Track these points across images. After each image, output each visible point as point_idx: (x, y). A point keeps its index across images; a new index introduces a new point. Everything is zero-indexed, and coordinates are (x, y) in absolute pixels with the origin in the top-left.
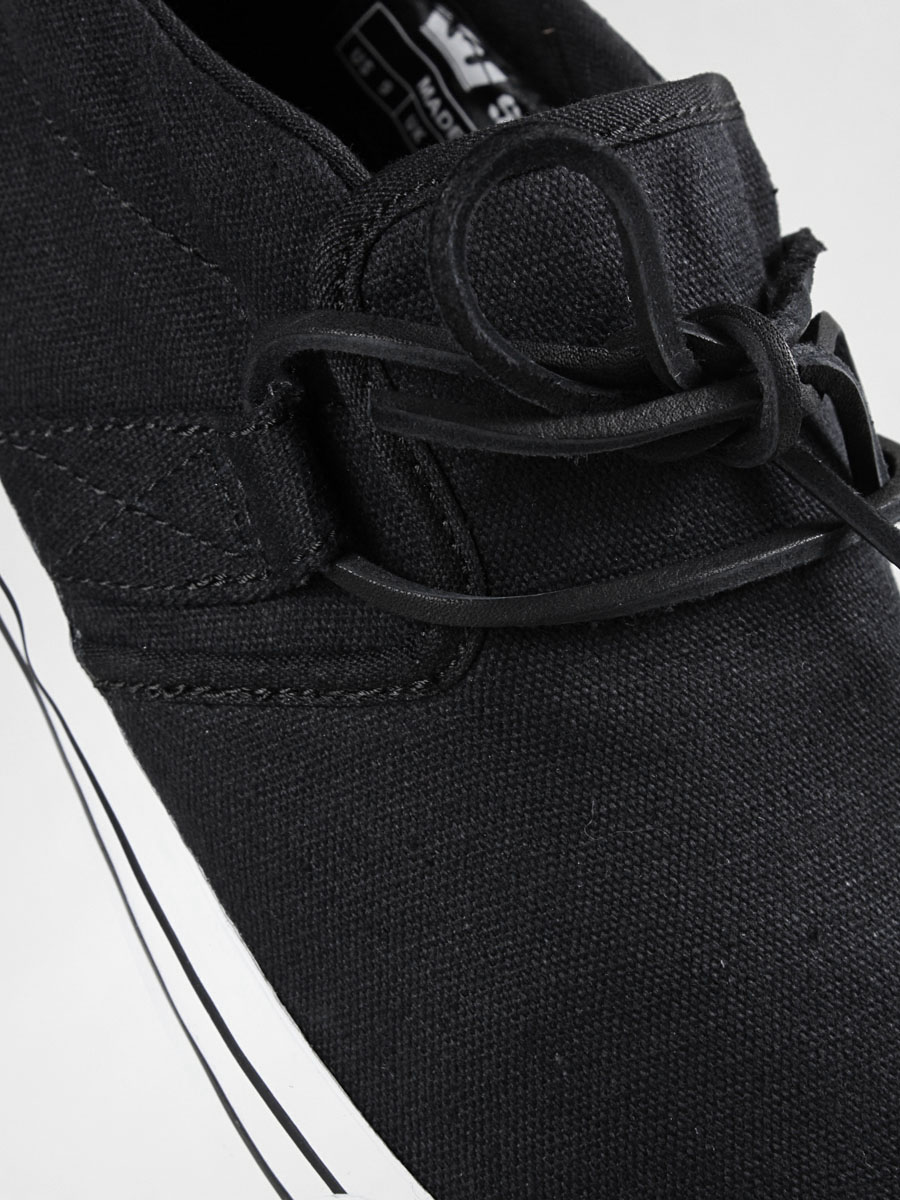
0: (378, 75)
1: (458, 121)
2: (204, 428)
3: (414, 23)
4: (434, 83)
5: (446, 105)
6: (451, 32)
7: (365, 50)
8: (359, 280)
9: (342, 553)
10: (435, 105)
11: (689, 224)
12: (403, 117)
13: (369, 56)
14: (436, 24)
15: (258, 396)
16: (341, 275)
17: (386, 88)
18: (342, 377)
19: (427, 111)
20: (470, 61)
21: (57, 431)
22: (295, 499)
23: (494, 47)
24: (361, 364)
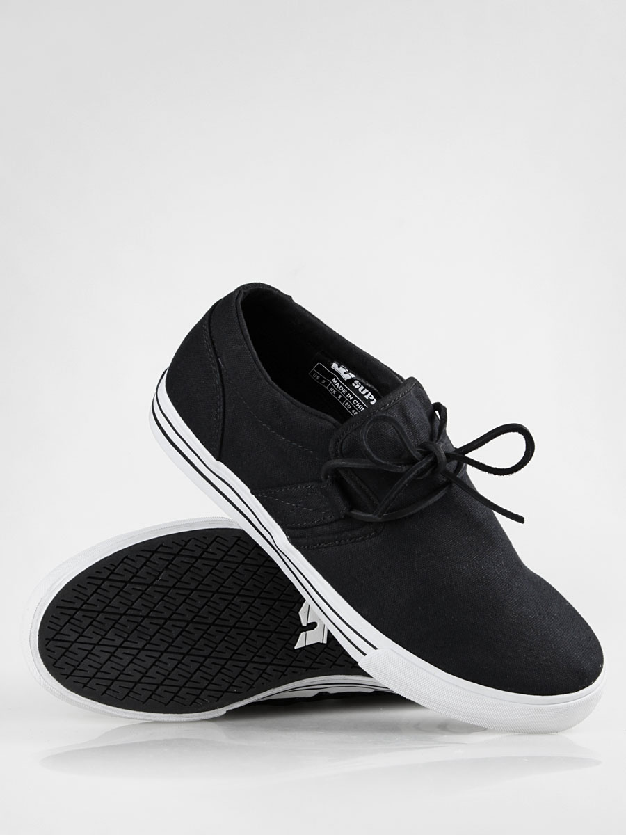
0: (321, 379)
1: (345, 388)
2: (312, 486)
3: (329, 366)
4: (336, 379)
5: (341, 384)
6: (339, 367)
7: (316, 374)
8: (341, 451)
9: (351, 509)
10: (338, 385)
11: (407, 420)
12: (329, 388)
13: (318, 375)
14: (335, 366)
15: (326, 478)
16: (337, 450)
17: (324, 381)
18: (343, 474)
19: (336, 386)
20: (345, 373)
21: (275, 492)
22: (339, 500)
23: (351, 369)
24: (345, 469)
